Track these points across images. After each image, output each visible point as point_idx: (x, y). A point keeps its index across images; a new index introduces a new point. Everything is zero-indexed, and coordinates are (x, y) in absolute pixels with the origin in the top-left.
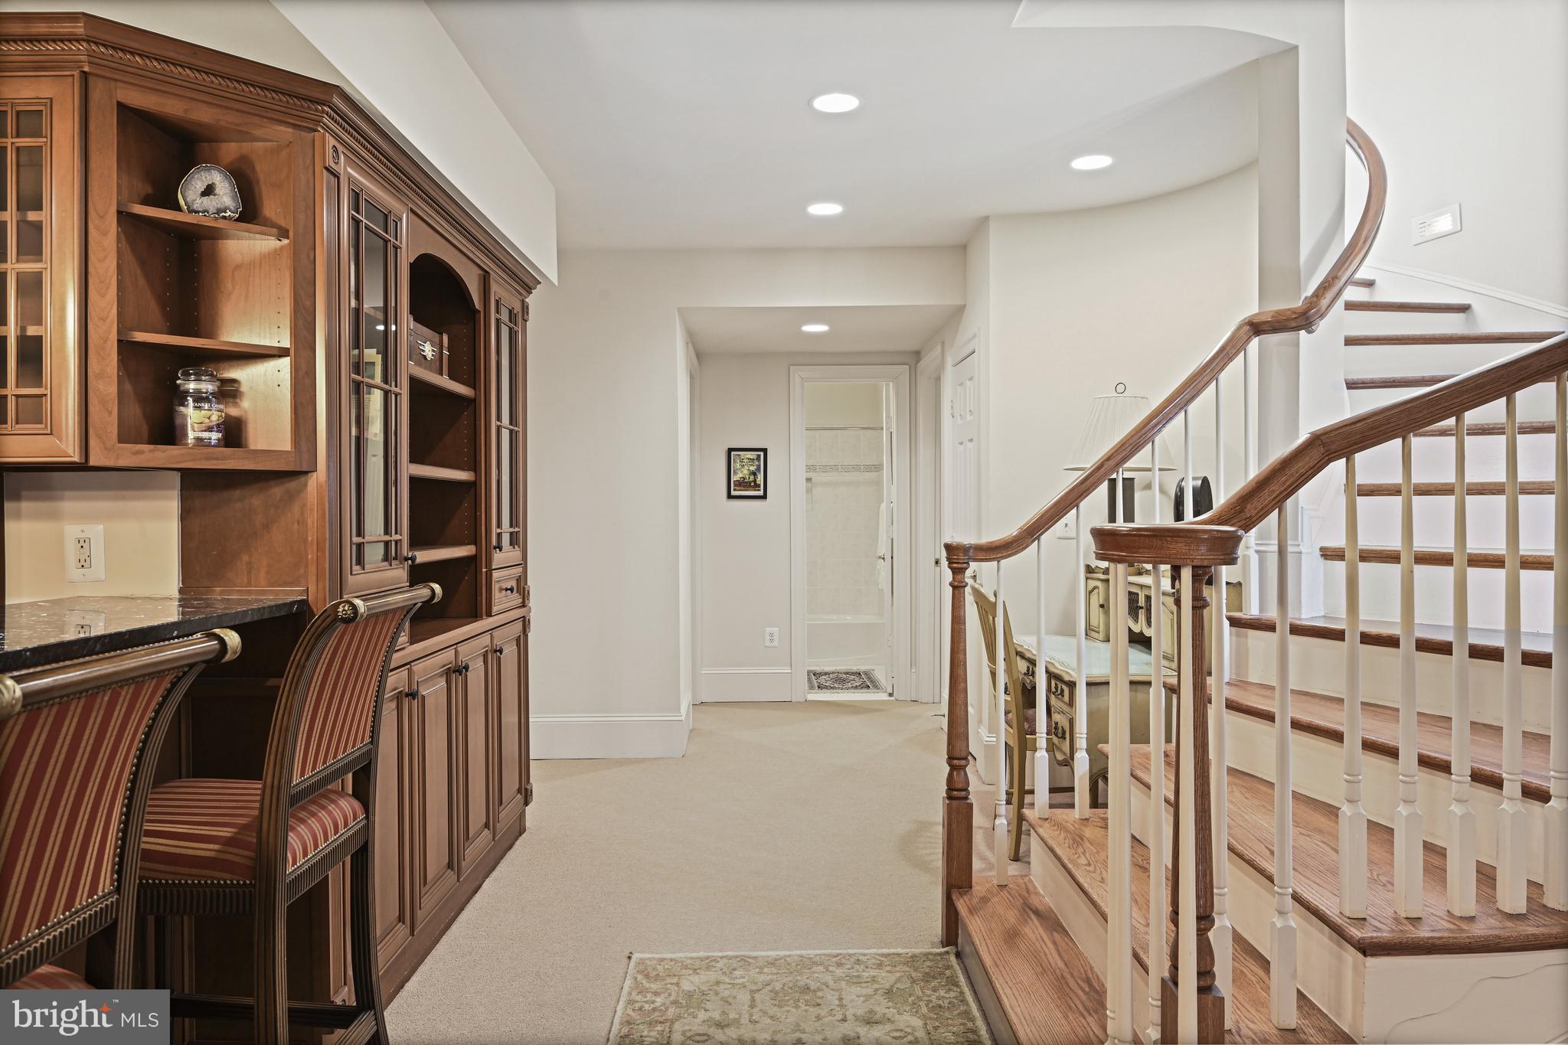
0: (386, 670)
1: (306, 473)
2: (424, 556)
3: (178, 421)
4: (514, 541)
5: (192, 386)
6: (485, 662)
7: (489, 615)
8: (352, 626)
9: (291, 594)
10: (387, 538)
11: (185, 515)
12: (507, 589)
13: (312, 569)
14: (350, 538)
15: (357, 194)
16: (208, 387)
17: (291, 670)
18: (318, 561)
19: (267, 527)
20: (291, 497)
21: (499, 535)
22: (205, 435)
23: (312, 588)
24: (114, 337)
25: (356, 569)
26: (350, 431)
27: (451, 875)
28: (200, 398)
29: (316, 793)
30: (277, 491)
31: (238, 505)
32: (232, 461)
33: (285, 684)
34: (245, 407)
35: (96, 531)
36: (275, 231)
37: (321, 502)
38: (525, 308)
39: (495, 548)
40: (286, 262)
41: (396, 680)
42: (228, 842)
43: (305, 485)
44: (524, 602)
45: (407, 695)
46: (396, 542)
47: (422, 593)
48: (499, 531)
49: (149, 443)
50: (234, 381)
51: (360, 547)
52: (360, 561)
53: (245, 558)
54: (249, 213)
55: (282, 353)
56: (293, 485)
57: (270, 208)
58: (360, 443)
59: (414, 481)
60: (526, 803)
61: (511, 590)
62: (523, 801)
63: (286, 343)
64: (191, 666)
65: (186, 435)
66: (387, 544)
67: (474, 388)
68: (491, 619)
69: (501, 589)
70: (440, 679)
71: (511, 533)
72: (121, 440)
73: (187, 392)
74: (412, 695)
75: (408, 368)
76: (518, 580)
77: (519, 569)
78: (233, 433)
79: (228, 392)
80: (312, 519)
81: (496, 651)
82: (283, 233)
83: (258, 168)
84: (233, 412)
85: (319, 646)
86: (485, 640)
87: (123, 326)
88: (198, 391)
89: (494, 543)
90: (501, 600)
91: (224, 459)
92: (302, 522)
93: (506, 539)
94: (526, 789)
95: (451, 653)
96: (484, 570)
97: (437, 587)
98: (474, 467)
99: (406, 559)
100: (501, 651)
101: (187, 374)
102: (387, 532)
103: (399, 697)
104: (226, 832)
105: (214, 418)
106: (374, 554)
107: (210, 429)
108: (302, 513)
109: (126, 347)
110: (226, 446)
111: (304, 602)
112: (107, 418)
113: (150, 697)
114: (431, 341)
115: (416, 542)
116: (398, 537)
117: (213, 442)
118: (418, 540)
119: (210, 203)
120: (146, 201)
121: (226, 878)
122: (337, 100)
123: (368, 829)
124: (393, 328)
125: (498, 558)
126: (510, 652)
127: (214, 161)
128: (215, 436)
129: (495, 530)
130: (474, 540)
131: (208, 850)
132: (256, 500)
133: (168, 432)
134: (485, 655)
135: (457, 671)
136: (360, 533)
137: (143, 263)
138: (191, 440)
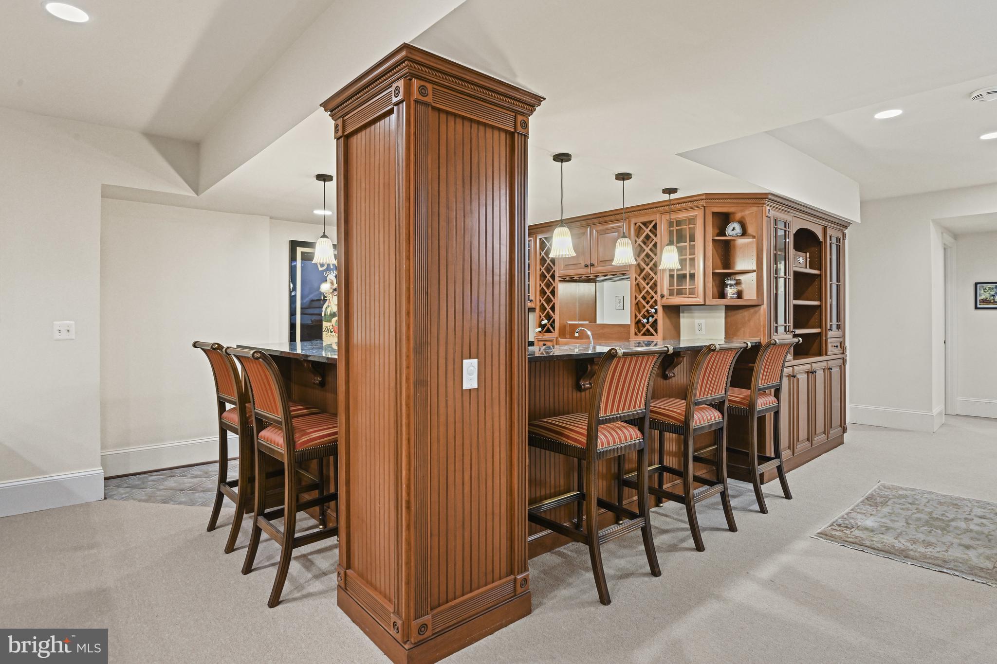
0: (783, 367)
1: (760, 305)
2: (798, 331)
3: (725, 292)
4: (838, 327)
5: (729, 282)
6: (824, 372)
7: (826, 355)
8: (775, 346)
9: (756, 340)
10: (785, 325)
11: (726, 317)
12: (835, 346)
13: (762, 333)
14: (773, 324)
15: (776, 220)
16: (733, 282)
17: (757, 361)
18: (764, 331)
19: (749, 321)
20: (756, 312)
21: (831, 325)
22: (733, 295)
23: (762, 339)
24: (711, 272)
25: (775, 334)
26: (773, 291)
27: (808, 444)
28: (731, 285)
29: (763, 392)
30: (752, 310)
31: (741, 314)
32: (740, 302)
33: (756, 365)
34: (743, 286)
35: (703, 321)
36: (752, 237)
37: (765, 314)
38: (844, 235)
39: (829, 330)
40: (755, 246)
41: (787, 371)
42: (742, 398)
43: (760, 309)
44: (843, 352)
45: (792, 376)
46: (789, 326)
47: (796, 340)
48: (831, 323)
49: (718, 298)
50: (740, 280)
51: (776, 327)
52: (777, 331)
53: (743, 329)
54: (744, 233)
55: (754, 271)
56: (757, 309)
57: (751, 230)
58: (776, 295)
59: (795, 306)
60: (844, 432)
61: (837, 347)
62: (842, 431)
63: (755, 268)
64: (741, 348)
65: (727, 296)
66: (785, 327)
67: (820, 270)
68: (827, 357)
69: (832, 346)
70: (804, 374)
71: (837, 325)
72: (713, 298)
73: (727, 285)
74: (794, 376)
75: (794, 268)
76: (841, 343)
77: (841, 339)
78: (740, 295)
79: (738, 283)
80: (762, 319)
81: (829, 369)
82: (754, 237)
83: (747, 219)
84: (740, 288)
85: (766, 351)
86: (825, 364)
87: (713, 269)
88: (731, 284)
89: (829, 327)
90: (831, 350)
91: (739, 302)
92: (759, 319)
93: (834, 327)
94: (844, 427)
95: (809, 366)
96: (824, 338)
97: (800, 339)
98: (820, 300)
99: (792, 332)
100: (831, 369)
101: (728, 279)
102: (785, 323)
103: (789, 376)
104: (742, 396)
105: (735, 291)
106: (781, 330)
107: (734, 294)
108: (759, 317)
109: (714, 274)
110: (738, 298)
111: (760, 343)
112: (710, 293)
113: (734, 353)
114: (802, 256)
115: (795, 327)
116: (789, 325)
117: (735, 297)
118: (796, 326)
119: (734, 233)
120: (718, 235)
121: (742, 407)
122: (770, 197)
123: (779, 406)
124: (788, 240)
125: (830, 334)
126: (836, 371)
127: (734, 221)
128: (735, 296)
129: (829, 323)
130: (820, 327)
131: (738, 399)
132: (746, 313)
133: (722, 295)
134: (824, 370)
135: (811, 373)
136: (777, 322)
137: (717, 251)
138: (729, 297)
